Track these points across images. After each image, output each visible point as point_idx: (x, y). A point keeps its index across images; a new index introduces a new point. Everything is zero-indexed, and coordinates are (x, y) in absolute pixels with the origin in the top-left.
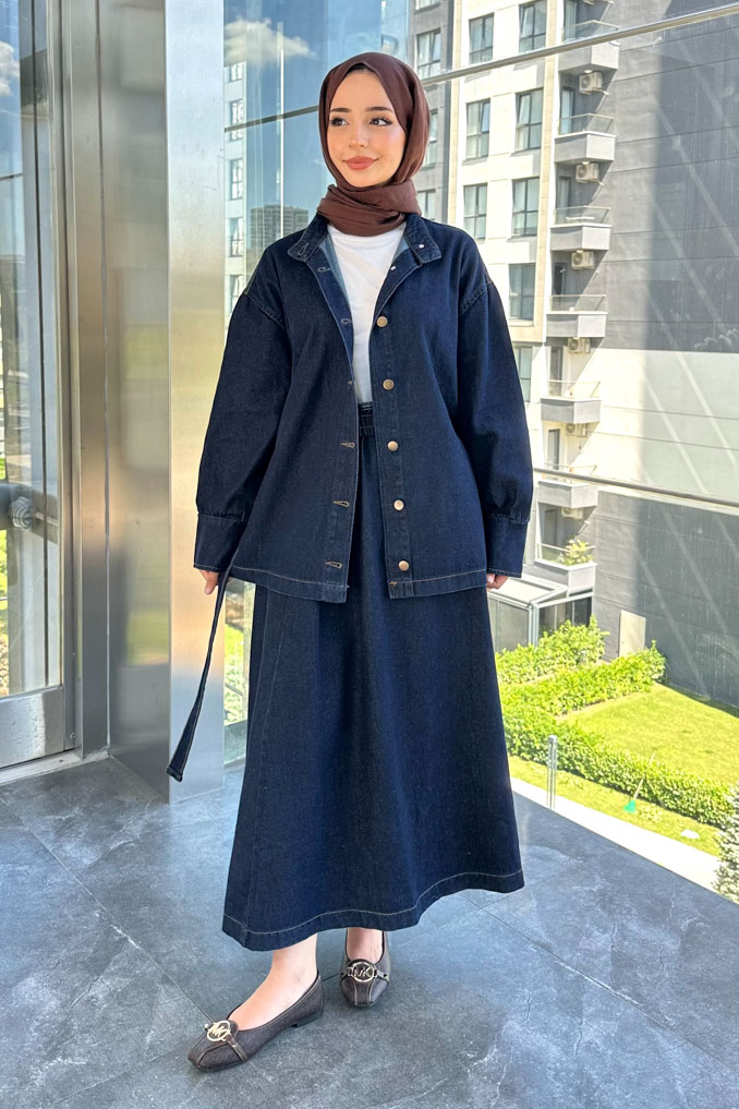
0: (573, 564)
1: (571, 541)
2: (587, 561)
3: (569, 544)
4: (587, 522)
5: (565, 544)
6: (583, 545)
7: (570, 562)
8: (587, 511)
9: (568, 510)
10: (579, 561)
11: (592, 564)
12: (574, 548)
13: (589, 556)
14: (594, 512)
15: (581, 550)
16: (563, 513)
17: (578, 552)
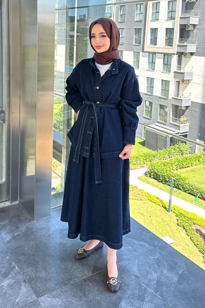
0: (182, 124)
1: (182, 117)
2: (186, 123)
3: (181, 118)
4: (187, 111)
5: (179, 117)
6: (185, 118)
7: (181, 123)
8: (187, 107)
9: (181, 107)
10: (184, 123)
11: (188, 124)
12: (182, 119)
13: (187, 121)
14: (189, 108)
15: (185, 119)
16: (179, 108)
17: (184, 120)
